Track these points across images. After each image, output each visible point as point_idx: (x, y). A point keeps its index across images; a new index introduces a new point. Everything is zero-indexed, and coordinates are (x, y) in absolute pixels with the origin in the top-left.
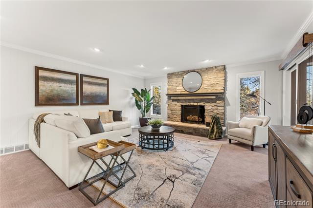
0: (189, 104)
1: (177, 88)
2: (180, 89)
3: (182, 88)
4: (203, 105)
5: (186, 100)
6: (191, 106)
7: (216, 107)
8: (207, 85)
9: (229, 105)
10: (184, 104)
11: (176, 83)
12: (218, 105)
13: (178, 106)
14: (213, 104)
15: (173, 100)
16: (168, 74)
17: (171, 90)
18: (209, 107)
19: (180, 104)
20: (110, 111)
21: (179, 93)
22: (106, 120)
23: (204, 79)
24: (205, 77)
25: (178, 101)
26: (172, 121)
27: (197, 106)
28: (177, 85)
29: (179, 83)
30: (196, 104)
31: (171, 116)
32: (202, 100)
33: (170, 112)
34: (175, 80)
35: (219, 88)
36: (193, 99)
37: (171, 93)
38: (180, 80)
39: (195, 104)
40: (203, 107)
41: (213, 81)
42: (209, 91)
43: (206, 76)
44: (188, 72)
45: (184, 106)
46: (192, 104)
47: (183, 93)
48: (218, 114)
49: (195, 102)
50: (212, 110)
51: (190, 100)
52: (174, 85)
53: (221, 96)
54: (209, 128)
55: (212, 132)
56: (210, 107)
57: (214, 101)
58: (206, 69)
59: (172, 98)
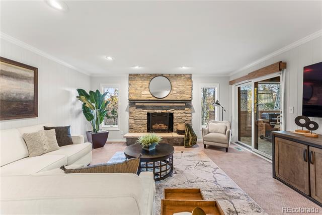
0: (157, 111)
1: (143, 93)
2: (146, 95)
3: (148, 92)
4: (172, 112)
5: (153, 107)
6: (159, 113)
7: (184, 114)
8: (175, 92)
9: (194, 112)
10: (152, 111)
11: (141, 87)
12: (187, 112)
13: (143, 114)
14: (182, 111)
15: (138, 107)
16: (130, 75)
17: (135, 94)
18: (177, 114)
19: (147, 111)
20: (46, 128)
21: (145, 99)
22: (45, 147)
23: (173, 86)
24: (174, 83)
25: (143, 107)
26: (135, 132)
27: (166, 113)
28: (143, 89)
29: (144, 86)
30: (165, 111)
31: (134, 126)
32: (170, 107)
33: (133, 122)
34: (139, 83)
35: (187, 96)
36: (161, 106)
37: (134, 98)
38: (146, 83)
39: (163, 111)
40: (171, 115)
41: (181, 89)
42: (178, 99)
43: (176, 83)
44: (156, 75)
45: (152, 113)
46: (160, 111)
47: (150, 99)
48: (186, 121)
49: (163, 110)
50: (181, 117)
51: (158, 107)
52: (138, 88)
53: (189, 104)
54: (184, 136)
55: (188, 140)
56: (179, 115)
57: (182, 108)
58: (175, 75)
59: (137, 104)
